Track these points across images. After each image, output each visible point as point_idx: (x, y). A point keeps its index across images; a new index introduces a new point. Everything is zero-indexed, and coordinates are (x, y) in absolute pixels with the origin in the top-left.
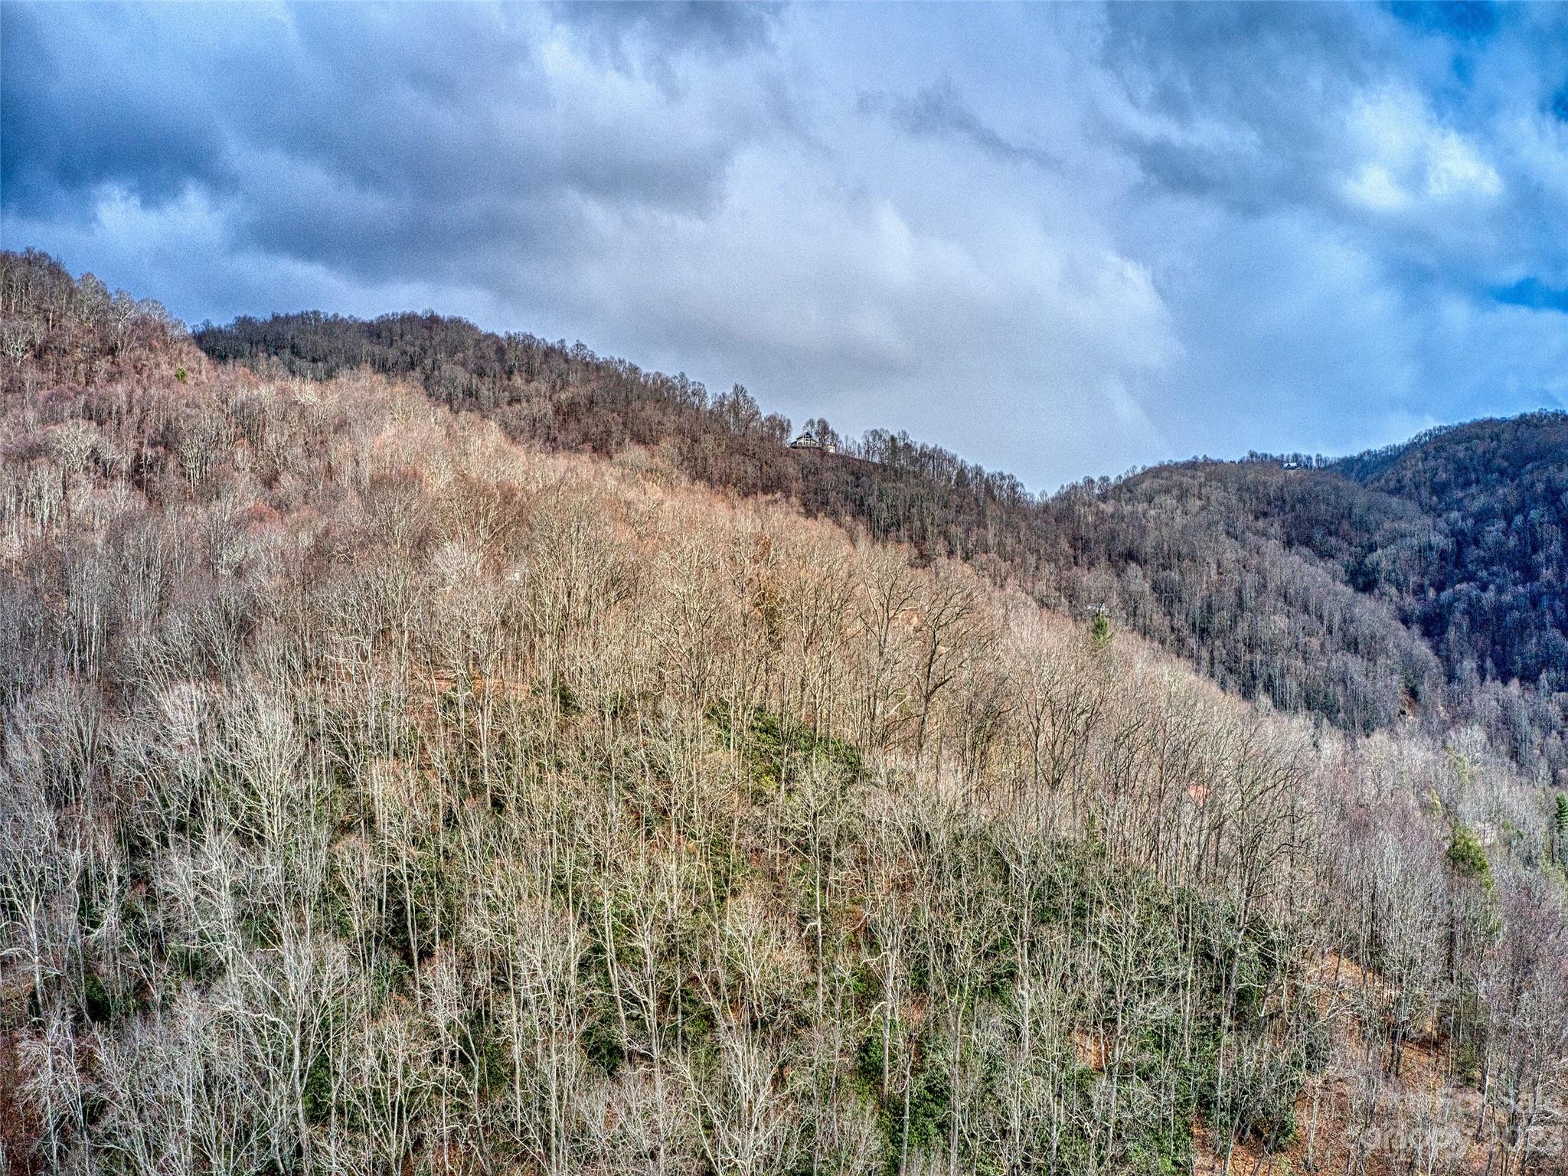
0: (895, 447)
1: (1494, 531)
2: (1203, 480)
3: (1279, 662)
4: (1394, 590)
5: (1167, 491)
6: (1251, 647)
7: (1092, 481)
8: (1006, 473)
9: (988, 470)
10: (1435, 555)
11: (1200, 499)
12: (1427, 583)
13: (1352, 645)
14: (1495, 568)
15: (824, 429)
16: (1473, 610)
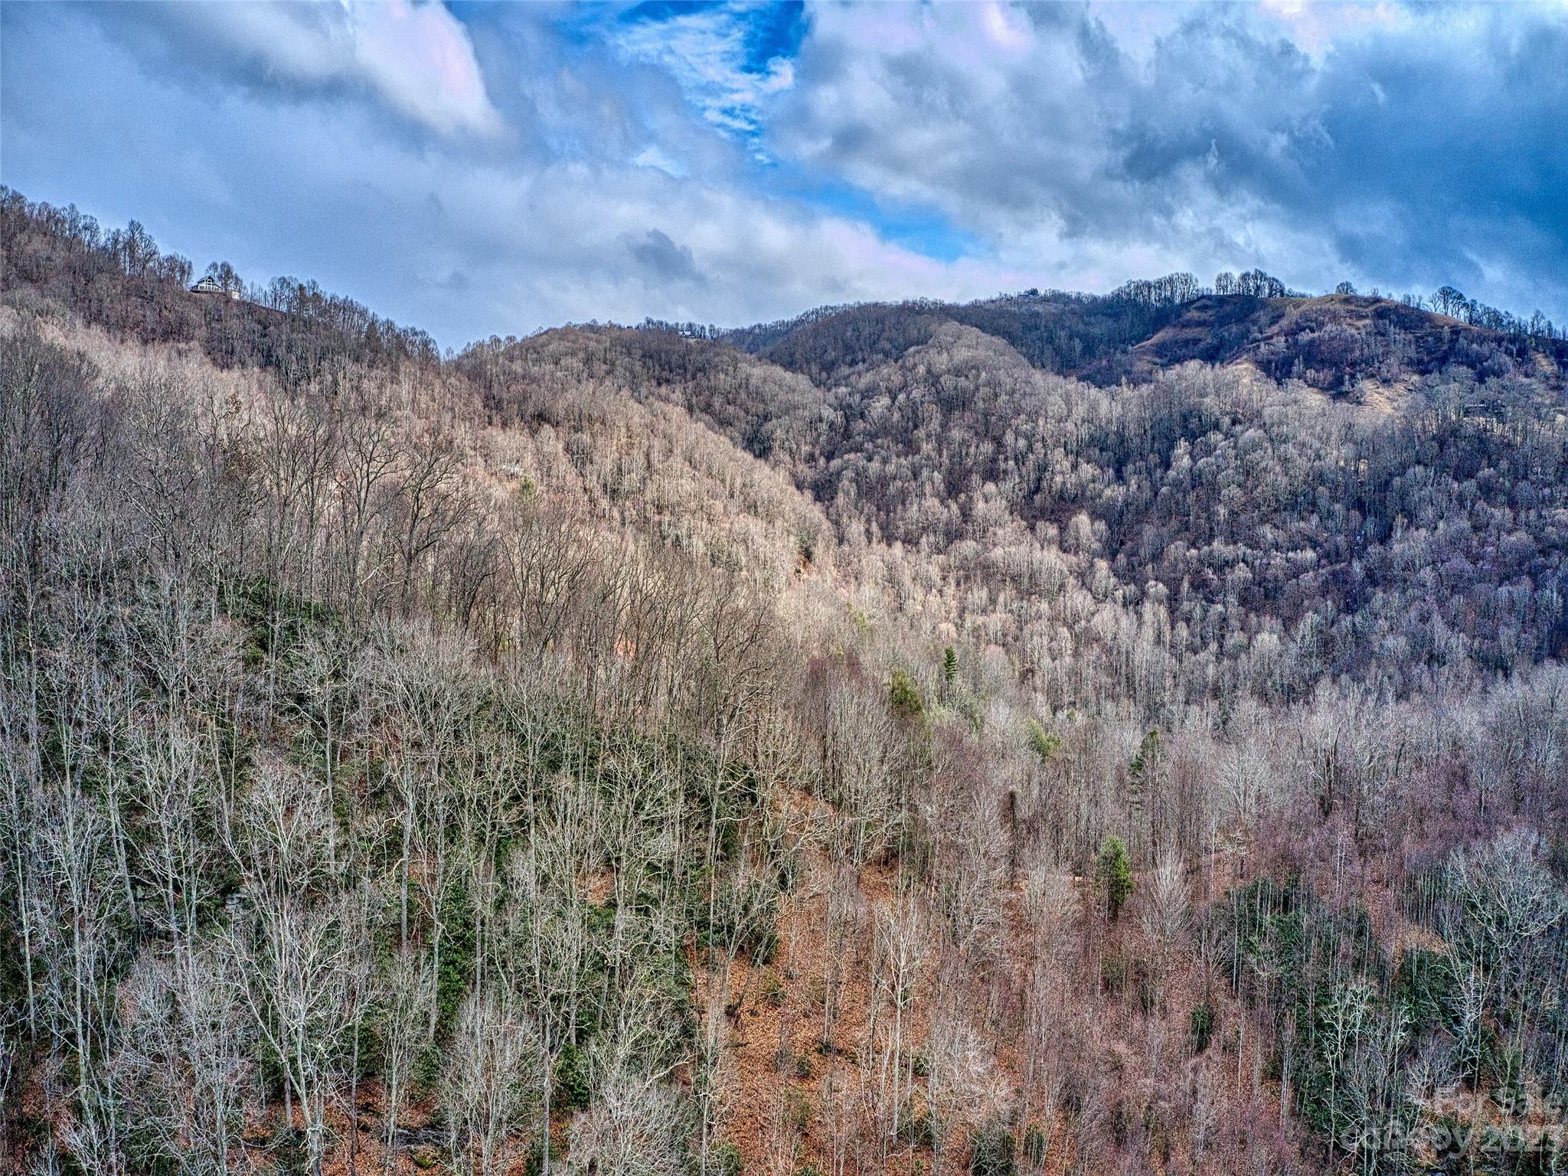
0: (304, 296)
1: (880, 405)
2: (608, 344)
3: (686, 523)
4: (787, 458)
5: (573, 354)
6: (660, 510)
7: (499, 341)
8: (418, 329)
9: (400, 325)
10: (824, 426)
11: (605, 363)
12: (817, 452)
13: (751, 508)
14: (879, 441)
15: (227, 274)
16: (860, 477)
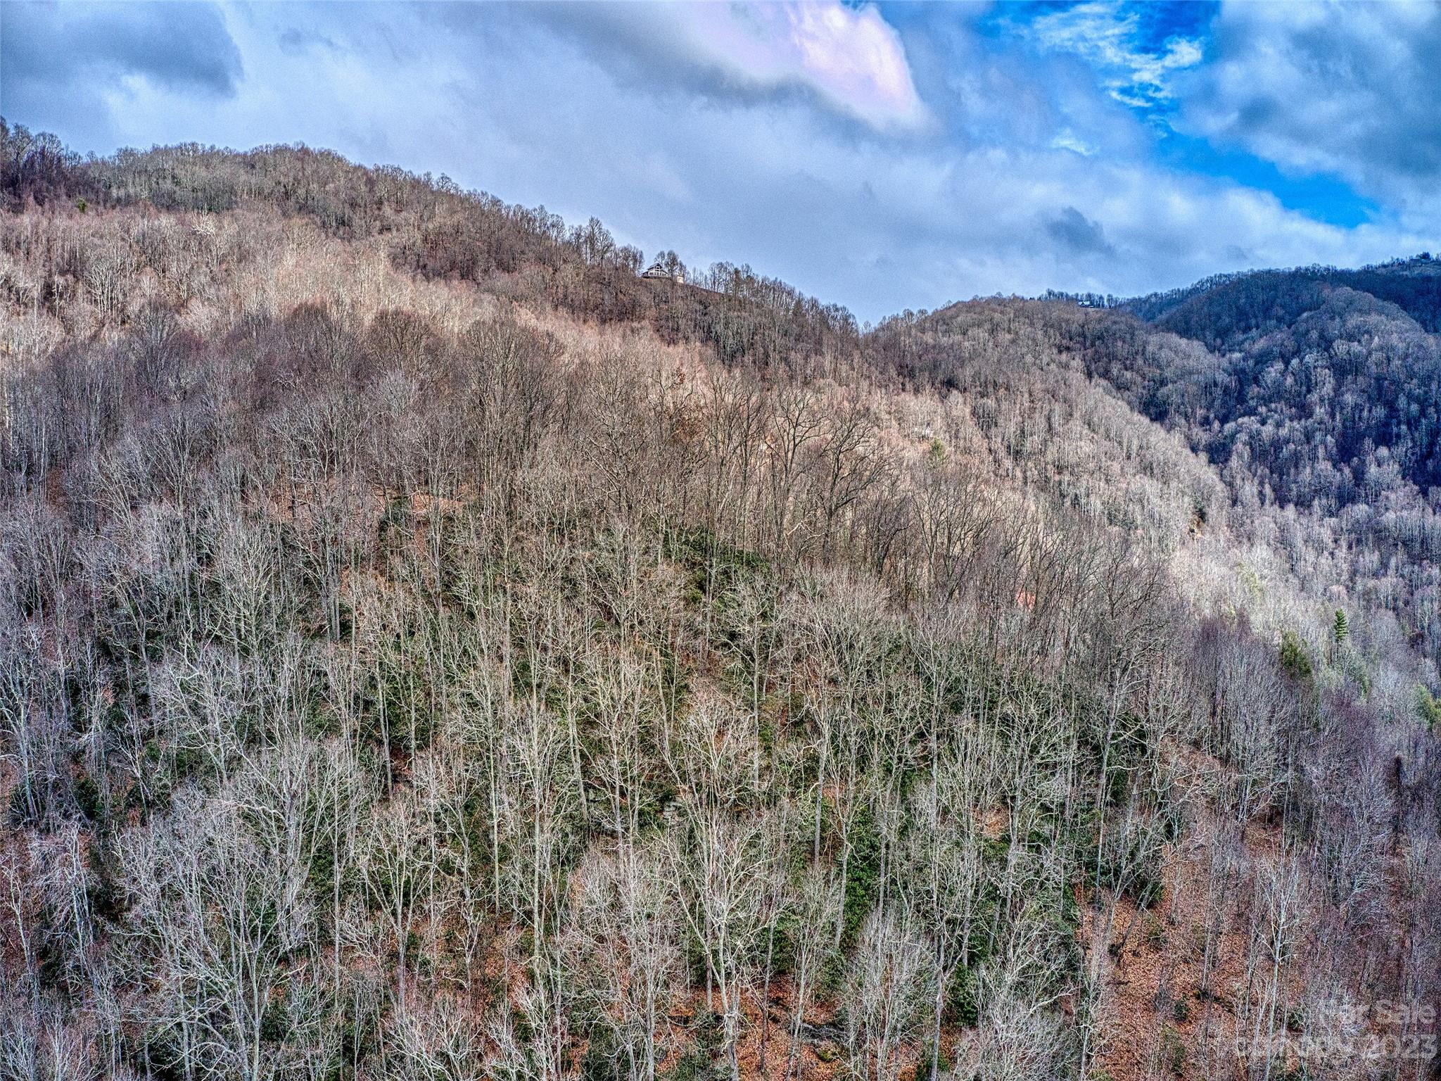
0: (738, 278)
1: (1273, 372)
2: (1012, 315)
3: (1085, 482)
4: (1183, 421)
5: (980, 325)
6: (1060, 469)
7: (912, 314)
8: (839, 305)
9: (823, 302)
10: (1219, 391)
11: (1009, 332)
12: (1212, 416)
13: (1147, 469)
14: (1273, 405)
15: (673, 261)
16: (1254, 438)
